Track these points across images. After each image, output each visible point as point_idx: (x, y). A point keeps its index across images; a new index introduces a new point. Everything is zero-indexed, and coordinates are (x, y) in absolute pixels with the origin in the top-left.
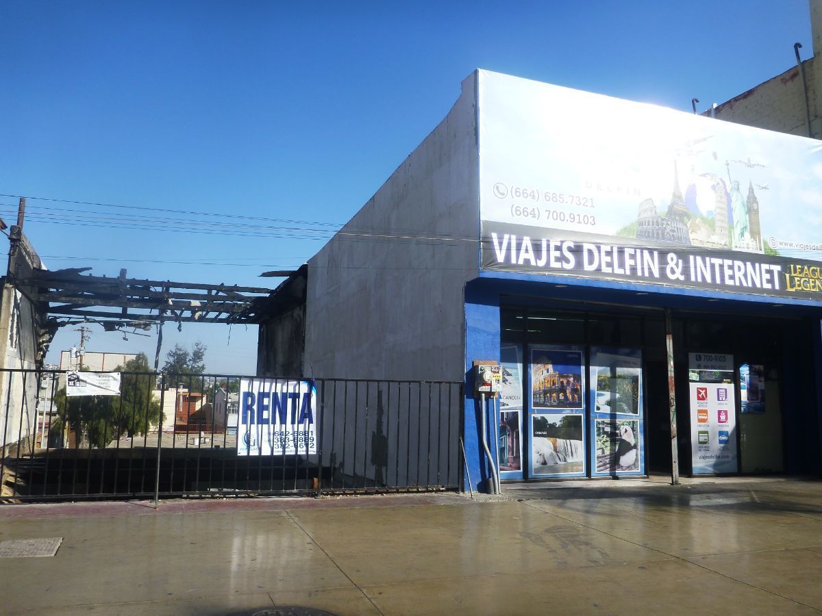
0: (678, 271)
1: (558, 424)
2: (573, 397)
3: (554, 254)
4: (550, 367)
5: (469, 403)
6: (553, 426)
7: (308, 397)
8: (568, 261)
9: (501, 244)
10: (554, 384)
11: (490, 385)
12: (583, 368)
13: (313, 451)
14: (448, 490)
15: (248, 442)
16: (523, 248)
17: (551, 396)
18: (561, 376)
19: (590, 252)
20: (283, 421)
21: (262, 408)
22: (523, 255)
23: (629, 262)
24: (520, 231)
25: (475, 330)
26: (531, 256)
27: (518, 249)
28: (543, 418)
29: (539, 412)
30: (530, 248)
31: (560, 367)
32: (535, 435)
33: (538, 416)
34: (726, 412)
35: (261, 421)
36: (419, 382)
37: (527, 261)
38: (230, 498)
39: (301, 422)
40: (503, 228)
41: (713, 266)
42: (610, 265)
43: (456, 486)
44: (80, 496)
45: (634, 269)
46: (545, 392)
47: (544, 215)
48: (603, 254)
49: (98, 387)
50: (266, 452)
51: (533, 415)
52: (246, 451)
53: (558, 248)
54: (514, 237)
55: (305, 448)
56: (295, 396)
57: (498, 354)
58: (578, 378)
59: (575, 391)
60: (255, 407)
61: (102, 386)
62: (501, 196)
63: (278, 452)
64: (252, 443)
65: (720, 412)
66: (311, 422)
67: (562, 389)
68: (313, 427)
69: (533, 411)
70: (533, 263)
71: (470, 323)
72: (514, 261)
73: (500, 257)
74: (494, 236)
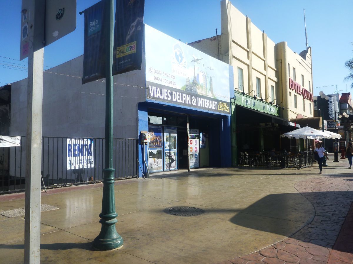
0: (195, 102)
1: (156, 153)
2: (159, 144)
3: (166, 94)
4: (153, 133)
5: (140, 146)
6: (154, 154)
7: (90, 145)
8: (169, 97)
9: (152, 90)
10: (154, 140)
11: (147, 140)
12: (162, 134)
13: (93, 166)
14: (132, 178)
15: (70, 164)
16: (158, 92)
17: (154, 144)
18: (156, 137)
19: (174, 95)
20: (82, 155)
21: (75, 150)
22: (158, 95)
23: (184, 99)
24: (157, 85)
25: (141, 120)
26: (159, 95)
27: (156, 93)
29: (151, 149)
30: (159, 92)
31: (156, 133)
32: (149, 158)
33: (150, 151)
34: (197, 148)
35: (75, 155)
36: (125, 139)
37: (159, 96)
38: (63, 187)
39: (88, 155)
40: (153, 84)
41: (202, 101)
42: (179, 99)
43: (136, 176)
44: (6, 191)
45: (185, 101)
46: (152, 142)
47: (163, 80)
48: (178, 95)
49: (12, 143)
50: (77, 168)
52: (70, 168)
53: (167, 93)
54: (155, 88)
55: (90, 165)
56: (86, 145)
57: (147, 129)
58: (161, 137)
59: (160, 142)
60: (72, 150)
61: (13, 142)
62: (151, 72)
63: (81, 167)
64: (72, 165)
65: (195, 148)
66: (91, 155)
67: (157, 141)
68: (93, 157)
69: (149, 149)
70: (160, 97)
71: (140, 118)
72: (155, 96)
73: (152, 95)
74: (150, 87)
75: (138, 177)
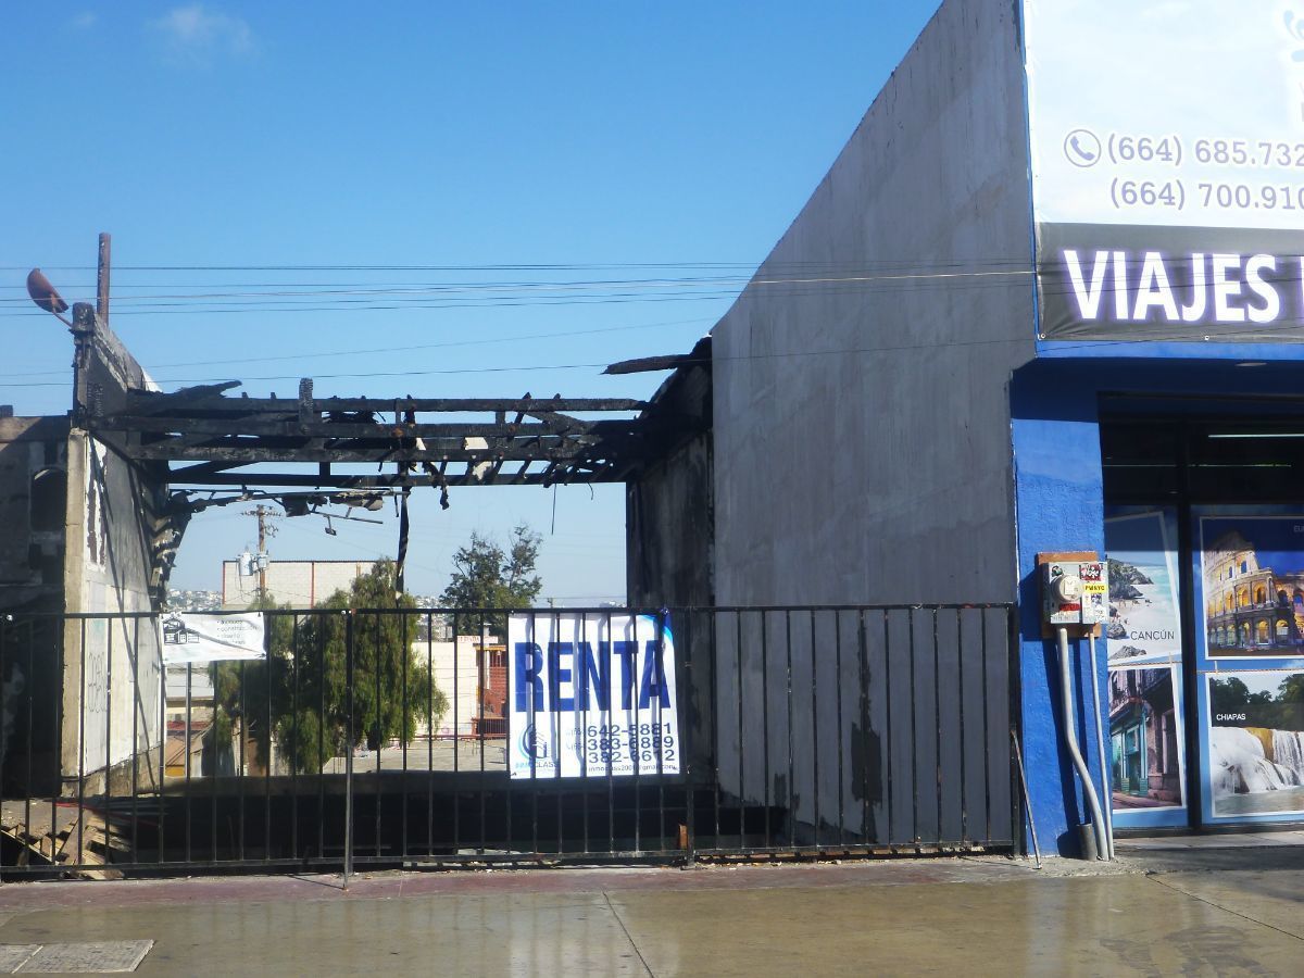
1: (1275, 694)
3: (1225, 288)
4: (1249, 557)
5: (1032, 653)
6: (1261, 700)
7: (656, 648)
8: (1260, 303)
9: (1087, 276)
10: (1261, 599)
11: (1079, 607)
13: (672, 766)
14: (989, 851)
15: (532, 752)
16: (1145, 282)
17: (1253, 629)
18: (1279, 578)
20: (605, 704)
21: (557, 676)
22: (1145, 299)
24: (1134, 240)
25: (1039, 481)
26: (1166, 298)
27: (1133, 289)
28: (1235, 681)
29: (1224, 666)
30: (1163, 282)
31: (1275, 557)
32: (1215, 723)
33: (1223, 677)
35: (558, 705)
36: (909, 607)
37: (1156, 312)
38: (500, 868)
39: (644, 705)
40: (1091, 238)
43: (1004, 841)
44: (200, 865)
46: (1239, 619)
47: (1195, 196)
49: (223, 643)
50: (571, 770)
51: (1208, 675)
52: (529, 769)
53: (1234, 274)
54: (1120, 257)
55: (654, 761)
56: (628, 649)
57: (1098, 535)
60: (544, 675)
61: (229, 640)
62: (1086, 162)
63: (596, 770)
64: (540, 752)
66: (665, 703)
67: (1284, 611)
68: (670, 716)
69: (1210, 666)
70: (1172, 314)
71: (1026, 465)
72: (1122, 313)
73: (1089, 308)
74: (1071, 258)
75: (1024, 853)
